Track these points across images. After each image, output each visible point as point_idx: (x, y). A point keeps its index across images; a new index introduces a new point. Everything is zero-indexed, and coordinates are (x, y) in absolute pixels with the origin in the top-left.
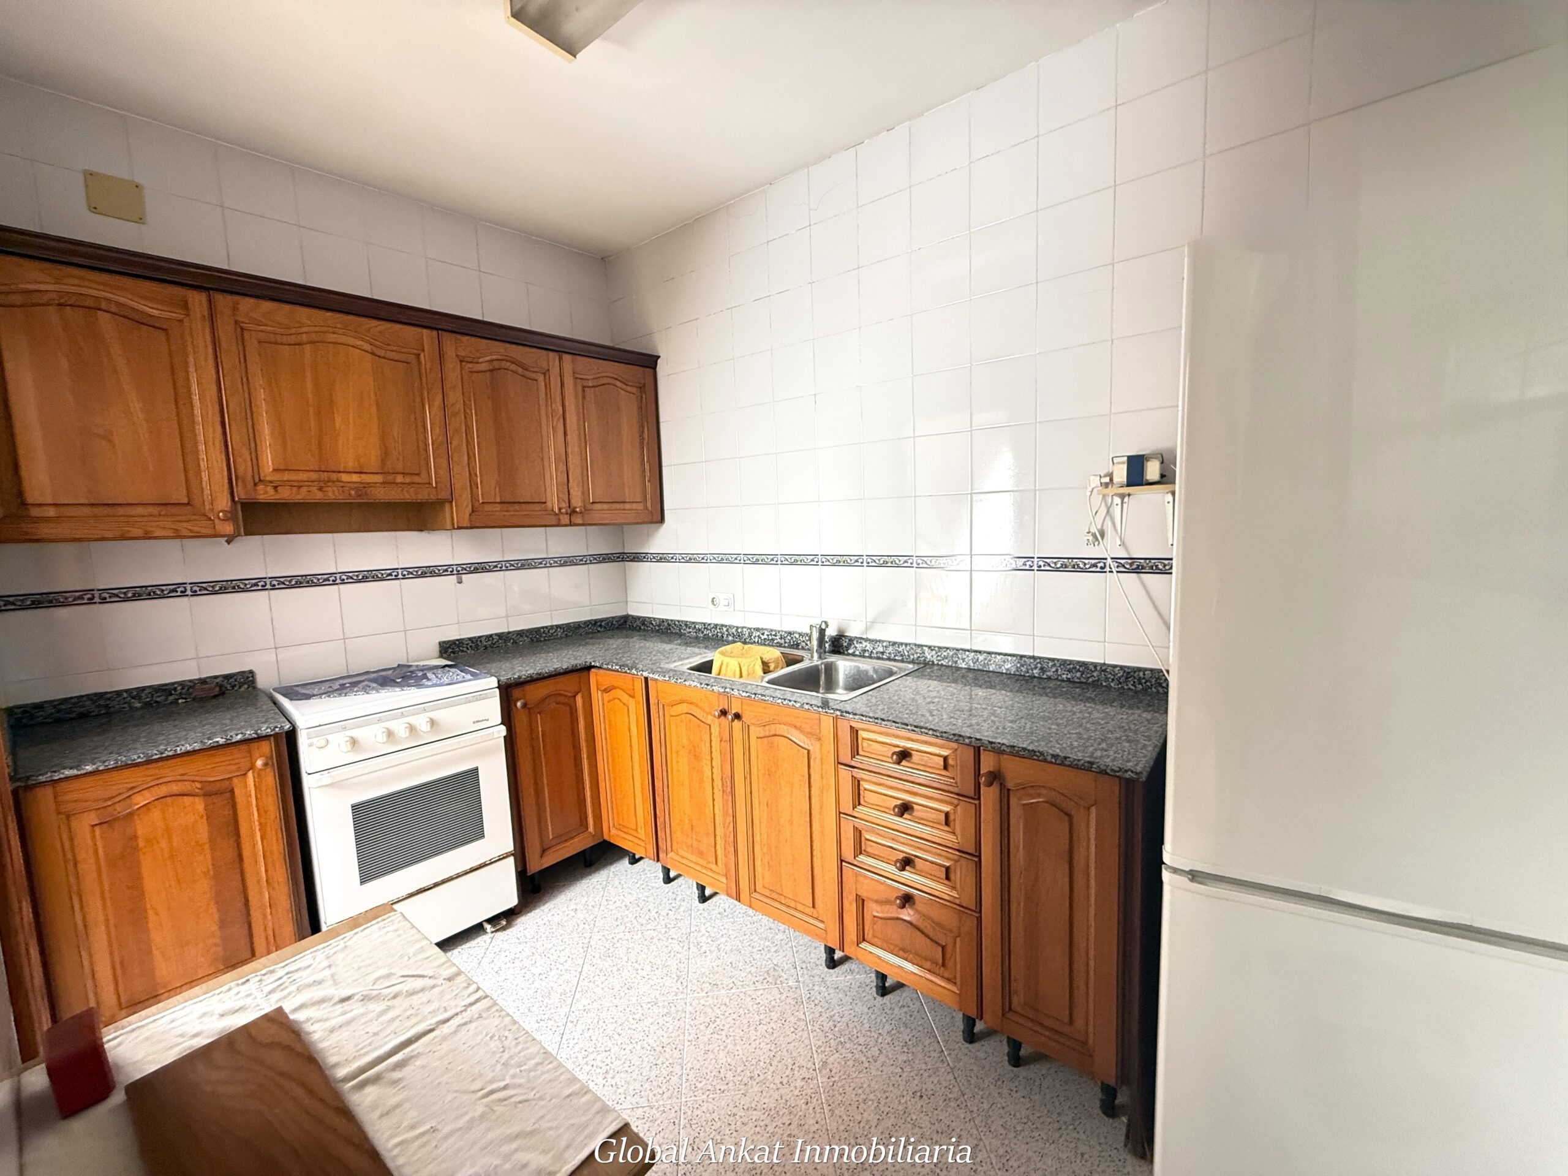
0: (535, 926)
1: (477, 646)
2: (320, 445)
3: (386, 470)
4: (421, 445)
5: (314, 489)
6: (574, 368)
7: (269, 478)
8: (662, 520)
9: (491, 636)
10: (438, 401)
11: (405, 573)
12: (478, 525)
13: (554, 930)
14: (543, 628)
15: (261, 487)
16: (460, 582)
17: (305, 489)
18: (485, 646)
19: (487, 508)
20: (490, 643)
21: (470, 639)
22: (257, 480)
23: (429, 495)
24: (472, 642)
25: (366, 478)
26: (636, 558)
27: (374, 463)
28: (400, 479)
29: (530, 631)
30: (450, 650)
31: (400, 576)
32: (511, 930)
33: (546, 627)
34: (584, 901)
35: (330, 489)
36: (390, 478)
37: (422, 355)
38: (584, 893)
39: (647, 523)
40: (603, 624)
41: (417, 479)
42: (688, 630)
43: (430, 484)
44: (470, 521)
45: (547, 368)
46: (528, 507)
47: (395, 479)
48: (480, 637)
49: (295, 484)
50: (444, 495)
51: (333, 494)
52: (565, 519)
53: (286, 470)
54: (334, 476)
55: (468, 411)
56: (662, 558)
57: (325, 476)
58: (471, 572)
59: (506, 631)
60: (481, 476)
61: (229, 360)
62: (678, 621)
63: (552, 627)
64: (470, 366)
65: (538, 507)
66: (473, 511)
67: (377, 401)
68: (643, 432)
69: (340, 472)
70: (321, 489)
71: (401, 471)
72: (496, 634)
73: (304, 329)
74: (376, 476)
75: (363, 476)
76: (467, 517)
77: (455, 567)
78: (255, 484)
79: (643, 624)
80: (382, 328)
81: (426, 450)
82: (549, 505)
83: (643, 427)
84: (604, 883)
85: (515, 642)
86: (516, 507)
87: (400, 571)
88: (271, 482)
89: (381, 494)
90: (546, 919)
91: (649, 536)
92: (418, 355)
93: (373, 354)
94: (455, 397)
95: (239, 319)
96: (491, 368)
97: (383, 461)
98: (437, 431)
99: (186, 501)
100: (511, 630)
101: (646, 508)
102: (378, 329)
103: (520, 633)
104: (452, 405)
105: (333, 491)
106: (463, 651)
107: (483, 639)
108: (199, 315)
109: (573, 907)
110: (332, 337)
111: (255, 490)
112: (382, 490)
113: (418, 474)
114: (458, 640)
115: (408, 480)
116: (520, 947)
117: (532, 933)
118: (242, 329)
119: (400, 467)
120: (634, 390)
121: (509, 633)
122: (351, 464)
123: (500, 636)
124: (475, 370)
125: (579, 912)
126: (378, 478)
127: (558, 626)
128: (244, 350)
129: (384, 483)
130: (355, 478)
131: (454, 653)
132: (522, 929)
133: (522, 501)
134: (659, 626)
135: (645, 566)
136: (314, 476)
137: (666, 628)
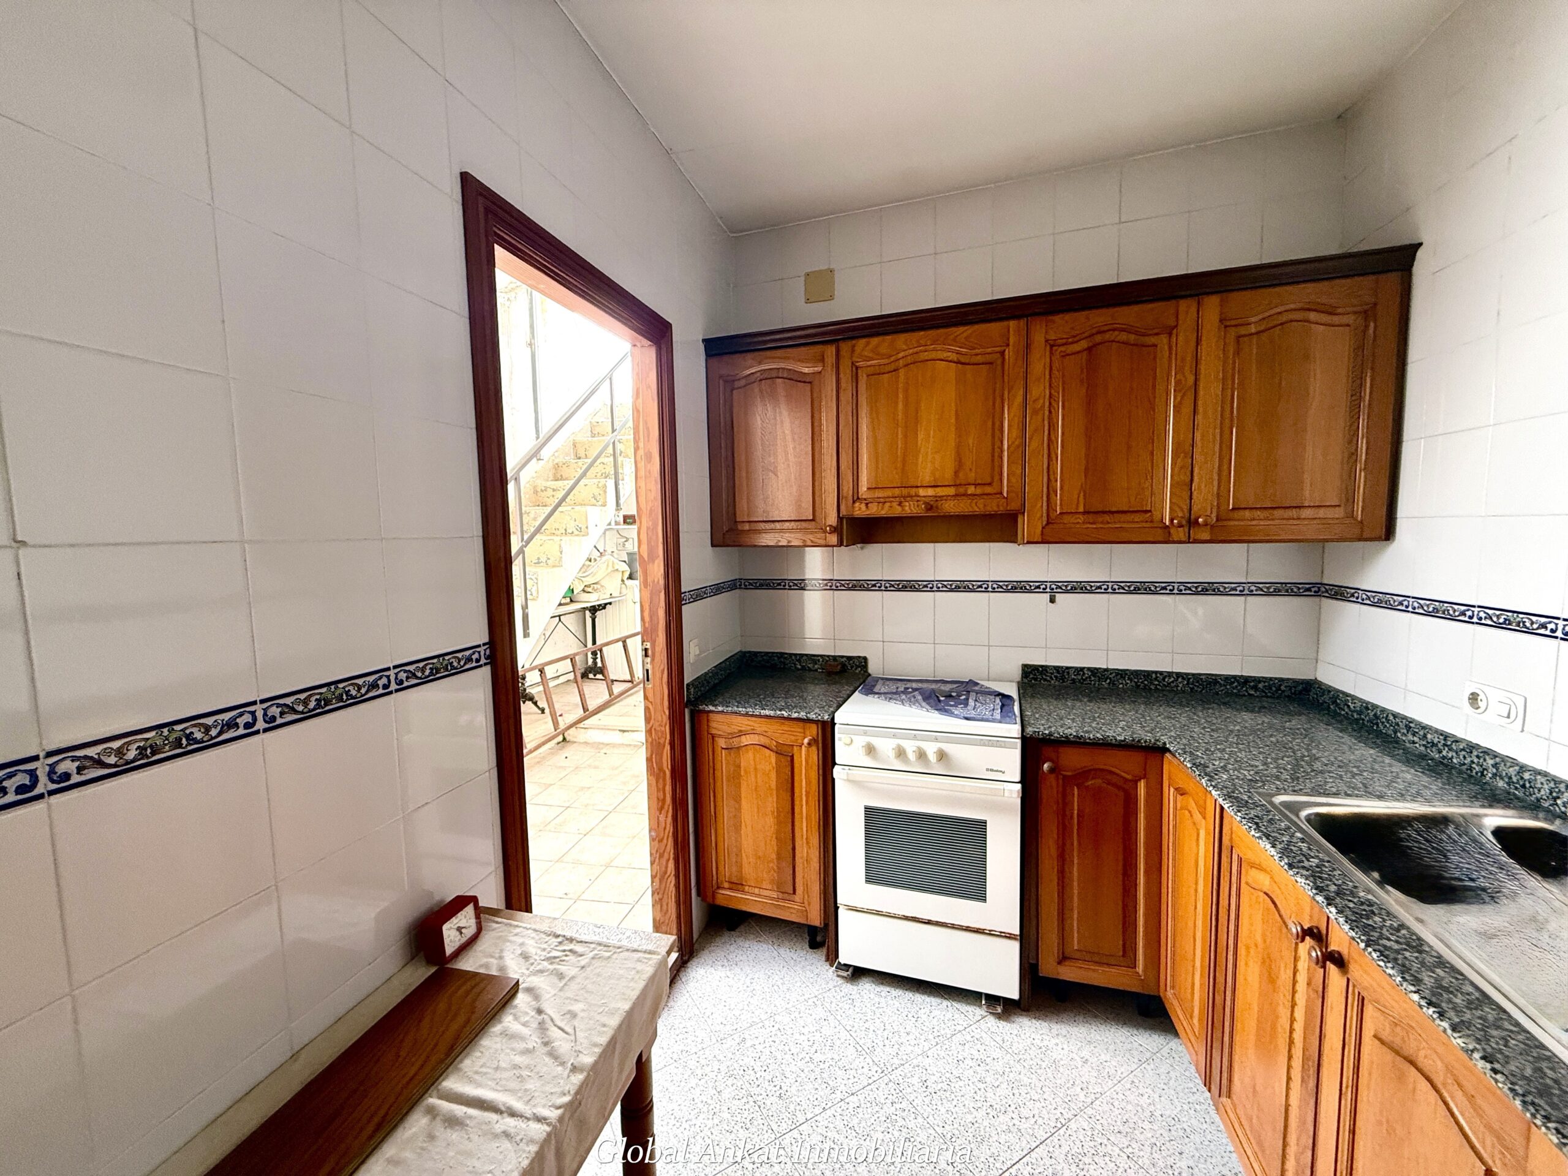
0: (1029, 1041)
1: (1063, 679)
2: (904, 462)
3: (958, 482)
4: (997, 450)
5: (895, 504)
6: (1221, 313)
7: (864, 497)
8: (1388, 533)
9: (1082, 669)
10: (1019, 399)
11: (995, 586)
12: (1051, 540)
13: (1044, 1065)
14: (1156, 672)
15: (857, 504)
16: (1052, 600)
17: (888, 505)
18: (1073, 680)
19: (1067, 519)
20: (1080, 677)
21: (1057, 668)
22: (855, 498)
23: (998, 506)
24: (1058, 672)
25: (940, 492)
26: (1340, 593)
27: (949, 475)
28: (971, 490)
29: (1137, 673)
30: (1031, 676)
31: (990, 589)
32: (1005, 1023)
33: (1161, 673)
34: (1103, 1057)
35: (907, 504)
36: (962, 490)
37: (1007, 352)
38: (1112, 1047)
39: (1351, 540)
40: (1261, 686)
41: (988, 490)
42: (1410, 737)
43: (1001, 493)
44: (1042, 533)
45: (1173, 324)
46: (1123, 517)
47: (966, 491)
48: (1067, 668)
49: (882, 500)
50: (1014, 506)
51: (910, 509)
52: (1181, 534)
53: (875, 488)
54: (913, 491)
55: (1054, 403)
56: (1383, 601)
57: (905, 491)
58: (1067, 592)
59: (1105, 667)
60: (1062, 480)
61: (846, 396)
62: (1395, 715)
63: (1170, 674)
64: (1062, 349)
65: (1138, 517)
66: (1048, 523)
67: (956, 411)
68: (1361, 385)
69: (917, 487)
70: (900, 504)
71: (973, 482)
72: (1089, 669)
73: (901, 355)
74: (948, 488)
75: (938, 490)
76: (1039, 530)
77: (1048, 584)
78: (854, 502)
79: (1334, 702)
80: (969, 332)
81: (1001, 458)
82: (1157, 515)
83: (1362, 379)
84: (1148, 1055)
85: (1112, 683)
86: (1107, 518)
87: (990, 584)
88: (865, 499)
89: (951, 507)
90: (1046, 1043)
91: (1364, 560)
92: (1003, 353)
93: (958, 362)
94: (1039, 391)
95: (855, 359)
96: (1091, 344)
97: (956, 473)
98: (1015, 433)
99: (811, 518)
100: (1110, 667)
101: (1351, 515)
102: (965, 334)
103: (1122, 674)
104: (1034, 401)
105: (910, 505)
106: (1045, 680)
107: (1071, 671)
108: (830, 364)
109: (1085, 1053)
110: (924, 356)
111: (853, 507)
112: (952, 503)
113: (990, 484)
114: (1042, 666)
115: (979, 491)
116: (997, 1053)
117: (1021, 1046)
118: (857, 368)
119: (972, 476)
120: (1349, 319)
121: (1106, 670)
122: (927, 479)
123: (1094, 671)
124: (1068, 352)
125: (1087, 1067)
126: (951, 491)
127: (1179, 675)
128: (857, 387)
129: (956, 495)
130: (930, 492)
131: (1036, 679)
132: (1015, 1032)
133: (1114, 509)
134: (1360, 713)
135: (1352, 611)
136: (897, 492)
137: (1370, 721)
